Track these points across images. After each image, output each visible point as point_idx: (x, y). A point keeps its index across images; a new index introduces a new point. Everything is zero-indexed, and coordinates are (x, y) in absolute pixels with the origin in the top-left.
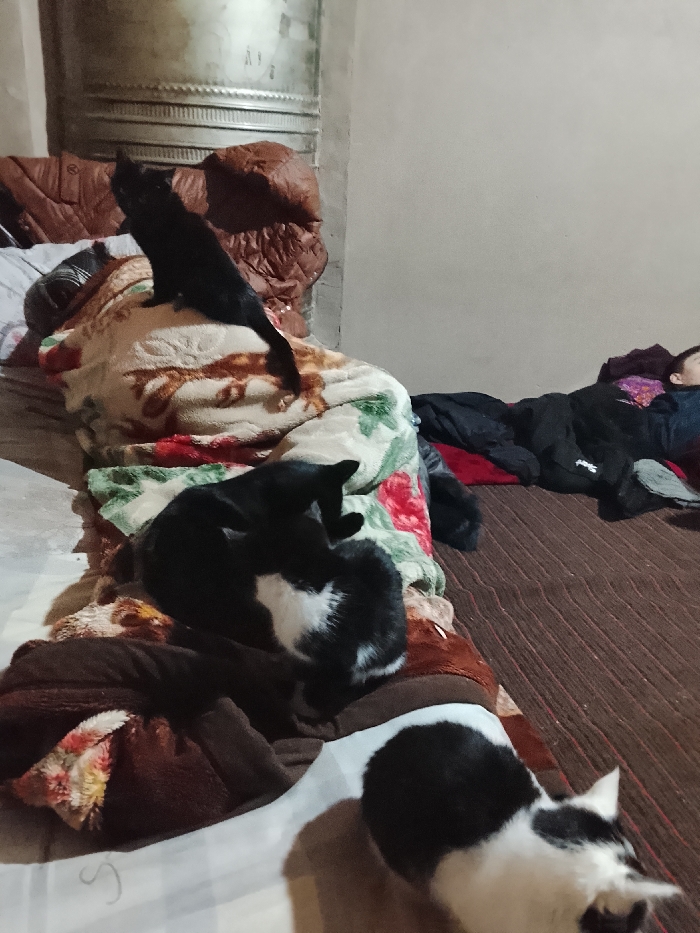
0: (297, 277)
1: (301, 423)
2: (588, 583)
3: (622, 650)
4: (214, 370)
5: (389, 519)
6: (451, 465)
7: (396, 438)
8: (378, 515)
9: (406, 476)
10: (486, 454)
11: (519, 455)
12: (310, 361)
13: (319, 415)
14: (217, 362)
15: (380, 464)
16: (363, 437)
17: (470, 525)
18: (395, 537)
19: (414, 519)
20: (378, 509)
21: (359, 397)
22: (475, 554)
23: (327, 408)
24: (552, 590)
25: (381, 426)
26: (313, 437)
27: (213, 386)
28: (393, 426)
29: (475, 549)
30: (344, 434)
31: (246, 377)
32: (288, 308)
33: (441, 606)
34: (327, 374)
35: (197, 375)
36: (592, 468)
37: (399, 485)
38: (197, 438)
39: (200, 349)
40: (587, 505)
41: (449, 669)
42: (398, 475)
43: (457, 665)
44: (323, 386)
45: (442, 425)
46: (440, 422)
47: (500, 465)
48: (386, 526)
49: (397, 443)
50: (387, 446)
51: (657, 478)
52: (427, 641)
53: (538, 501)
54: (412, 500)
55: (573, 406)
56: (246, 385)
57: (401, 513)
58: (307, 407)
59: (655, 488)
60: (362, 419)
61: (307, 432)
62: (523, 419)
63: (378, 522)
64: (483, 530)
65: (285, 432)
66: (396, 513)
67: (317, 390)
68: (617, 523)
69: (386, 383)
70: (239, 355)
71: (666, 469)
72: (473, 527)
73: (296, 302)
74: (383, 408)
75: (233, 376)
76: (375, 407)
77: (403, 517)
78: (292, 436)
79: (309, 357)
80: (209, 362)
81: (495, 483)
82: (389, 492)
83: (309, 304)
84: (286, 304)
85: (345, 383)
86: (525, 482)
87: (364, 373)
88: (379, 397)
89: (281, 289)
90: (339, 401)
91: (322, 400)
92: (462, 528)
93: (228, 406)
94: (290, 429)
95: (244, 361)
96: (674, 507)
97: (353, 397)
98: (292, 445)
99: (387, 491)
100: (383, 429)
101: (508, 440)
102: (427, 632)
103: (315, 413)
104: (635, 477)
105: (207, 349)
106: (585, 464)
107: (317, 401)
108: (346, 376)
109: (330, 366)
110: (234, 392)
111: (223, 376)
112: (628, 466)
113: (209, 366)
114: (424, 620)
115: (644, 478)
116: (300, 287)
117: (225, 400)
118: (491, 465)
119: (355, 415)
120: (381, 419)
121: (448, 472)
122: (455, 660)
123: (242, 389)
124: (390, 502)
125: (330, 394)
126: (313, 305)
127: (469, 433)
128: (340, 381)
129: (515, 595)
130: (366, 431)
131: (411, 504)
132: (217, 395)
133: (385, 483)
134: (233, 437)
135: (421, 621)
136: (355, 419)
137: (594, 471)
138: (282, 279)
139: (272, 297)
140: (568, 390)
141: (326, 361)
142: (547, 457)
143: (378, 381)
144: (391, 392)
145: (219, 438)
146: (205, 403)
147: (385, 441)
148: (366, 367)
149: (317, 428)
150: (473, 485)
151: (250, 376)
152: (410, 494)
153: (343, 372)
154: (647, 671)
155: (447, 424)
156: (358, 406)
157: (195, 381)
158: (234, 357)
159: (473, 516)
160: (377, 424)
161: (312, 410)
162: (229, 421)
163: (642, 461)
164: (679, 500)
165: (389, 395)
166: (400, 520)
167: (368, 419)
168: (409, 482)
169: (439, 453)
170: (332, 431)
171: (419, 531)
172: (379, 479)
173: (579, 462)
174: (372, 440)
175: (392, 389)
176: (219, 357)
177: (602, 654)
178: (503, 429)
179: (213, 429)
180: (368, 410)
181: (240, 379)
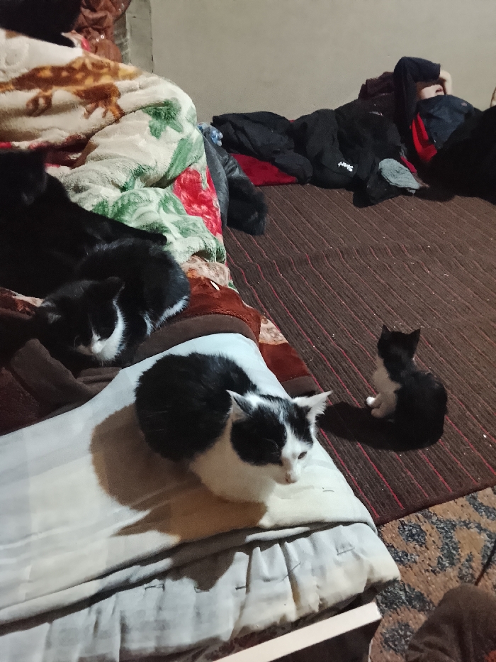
0: (106, 8)
1: (102, 127)
2: (342, 252)
3: (361, 297)
4: (23, 82)
5: (182, 207)
6: (246, 171)
7: (182, 139)
8: (171, 203)
9: (196, 173)
10: (272, 161)
11: (297, 161)
12: (105, 74)
13: (117, 121)
14: (23, 76)
15: (170, 161)
16: (154, 138)
17: (259, 215)
18: (185, 220)
19: (204, 208)
20: (171, 198)
21: (148, 104)
22: (263, 237)
23: (123, 114)
24: (316, 259)
25: (168, 128)
26: (112, 139)
27: (23, 98)
28: (179, 129)
29: (263, 233)
30: (137, 136)
31: (51, 88)
32: (103, 37)
33: (218, 269)
34: (121, 84)
35: (8, 88)
36: (350, 168)
37: (191, 180)
38: (16, 144)
39: (7, 63)
40: (346, 196)
41: (217, 311)
42: (190, 173)
43: (225, 307)
44: (119, 95)
45: (239, 139)
46: (237, 136)
47: (282, 168)
48: (179, 212)
49: (184, 144)
50: (175, 146)
51: (396, 174)
52: (204, 292)
53: (310, 196)
54: (203, 192)
55: (337, 118)
56: (51, 96)
57: (193, 203)
58: (105, 114)
59: (393, 181)
60: (152, 123)
61: (107, 135)
62: (300, 132)
63: (172, 209)
64: (268, 219)
65: (89, 136)
66: (189, 204)
67: (114, 99)
68: (365, 209)
69: (174, 93)
70: (42, 69)
71: (402, 166)
72: (261, 217)
73: (109, 32)
74: (169, 113)
75: (40, 87)
76: (163, 112)
77: (195, 206)
78: (95, 140)
79: (105, 70)
80: (17, 75)
81: (279, 184)
82: (183, 187)
83: (124, 35)
84: (100, 33)
85: (136, 92)
86: (302, 182)
87: (154, 83)
88: (167, 104)
89: (93, 20)
90: (133, 107)
91: (118, 107)
92: (253, 218)
93: (39, 115)
94: (93, 134)
95: (47, 74)
96: (406, 195)
97: (143, 104)
98: (95, 147)
99: (181, 185)
100: (170, 132)
101: (289, 149)
102: (205, 286)
103: (113, 118)
104: (380, 173)
105: (13, 64)
106: (344, 165)
107: (113, 108)
108: (138, 86)
109: (124, 78)
110: (42, 101)
111: (30, 88)
112: (375, 164)
113: (17, 79)
114: (202, 278)
115: (386, 174)
116: (110, 18)
117: (35, 110)
118: (276, 169)
119: (147, 120)
120: (168, 123)
121: (243, 175)
122: (223, 304)
123: (48, 100)
124: (184, 194)
125: (124, 102)
126: (128, 37)
127: (259, 144)
128: (132, 90)
129: (290, 264)
130: (155, 133)
131: (202, 196)
132: (28, 105)
133: (178, 178)
134: (47, 142)
135: (200, 279)
136: (146, 122)
137: (351, 170)
138: (94, 10)
139: (87, 27)
140: (334, 107)
141: (120, 74)
142: (317, 162)
143: (164, 90)
144: (176, 100)
145: (34, 143)
146: (18, 113)
147: (171, 142)
148: (154, 78)
149: (114, 131)
150: (263, 186)
151: (54, 88)
152: (200, 188)
153: (136, 83)
154: (376, 309)
155: (243, 138)
156: (148, 112)
157: (7, 92)
158: (38, 70)
159: (261, 209)
160: (165, 127)
161: (110, 116)
162: (40, 128)
163: (385, 160)
164: (411, 189)
165: (174, 102)
166: (193, 209)
167: (157, 123)
168: (199, 178)
169: (236, 161)
170: (127, 134)
171: (207, 217)
172: (172, 174)
173: (340, 164)
174: (161, 140)
175: (178, 98)
176: (25, 71)
177: (347, 300)
178: (286, 140)
179: (28, 136)
180: (157, 115)
181: (45, 90)
